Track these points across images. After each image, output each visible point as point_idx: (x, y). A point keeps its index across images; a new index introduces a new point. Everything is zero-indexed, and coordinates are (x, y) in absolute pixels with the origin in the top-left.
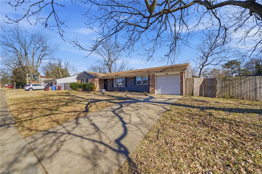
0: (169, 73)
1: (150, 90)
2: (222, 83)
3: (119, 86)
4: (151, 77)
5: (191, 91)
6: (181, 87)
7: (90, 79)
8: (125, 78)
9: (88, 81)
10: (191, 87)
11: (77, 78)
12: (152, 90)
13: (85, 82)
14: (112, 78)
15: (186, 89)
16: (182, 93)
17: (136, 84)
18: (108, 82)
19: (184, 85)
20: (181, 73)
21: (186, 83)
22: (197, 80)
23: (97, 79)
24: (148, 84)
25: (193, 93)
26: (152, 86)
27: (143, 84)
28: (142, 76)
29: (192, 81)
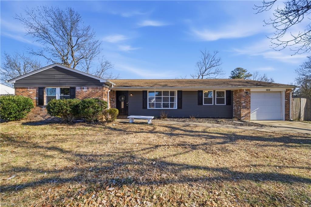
0: (272, 90)
1: (242, 114)
3: (163, 107)
4: (243, 94)
5: (297, 115)
6: (286, 110)
7: (85, 87)
8: (178, 91)
9: (76, 92)
10: (297, 110)
11: (16, 81)
12: (245, 114)
13: (57, 95)
14: (141, 90)
15: (292, 112)
16: (287, 118)
17: (203, 104)
18: (129, 97)
19: (291, 107)
20: (287, 90)
21: (292, 104)
22: (303, 101)
23: (107, 90)
24: (225, 104)
25: (299, 117)
26: (246, 108)
27: (216, 104)
28: (214, 91)
29: (299, 102)
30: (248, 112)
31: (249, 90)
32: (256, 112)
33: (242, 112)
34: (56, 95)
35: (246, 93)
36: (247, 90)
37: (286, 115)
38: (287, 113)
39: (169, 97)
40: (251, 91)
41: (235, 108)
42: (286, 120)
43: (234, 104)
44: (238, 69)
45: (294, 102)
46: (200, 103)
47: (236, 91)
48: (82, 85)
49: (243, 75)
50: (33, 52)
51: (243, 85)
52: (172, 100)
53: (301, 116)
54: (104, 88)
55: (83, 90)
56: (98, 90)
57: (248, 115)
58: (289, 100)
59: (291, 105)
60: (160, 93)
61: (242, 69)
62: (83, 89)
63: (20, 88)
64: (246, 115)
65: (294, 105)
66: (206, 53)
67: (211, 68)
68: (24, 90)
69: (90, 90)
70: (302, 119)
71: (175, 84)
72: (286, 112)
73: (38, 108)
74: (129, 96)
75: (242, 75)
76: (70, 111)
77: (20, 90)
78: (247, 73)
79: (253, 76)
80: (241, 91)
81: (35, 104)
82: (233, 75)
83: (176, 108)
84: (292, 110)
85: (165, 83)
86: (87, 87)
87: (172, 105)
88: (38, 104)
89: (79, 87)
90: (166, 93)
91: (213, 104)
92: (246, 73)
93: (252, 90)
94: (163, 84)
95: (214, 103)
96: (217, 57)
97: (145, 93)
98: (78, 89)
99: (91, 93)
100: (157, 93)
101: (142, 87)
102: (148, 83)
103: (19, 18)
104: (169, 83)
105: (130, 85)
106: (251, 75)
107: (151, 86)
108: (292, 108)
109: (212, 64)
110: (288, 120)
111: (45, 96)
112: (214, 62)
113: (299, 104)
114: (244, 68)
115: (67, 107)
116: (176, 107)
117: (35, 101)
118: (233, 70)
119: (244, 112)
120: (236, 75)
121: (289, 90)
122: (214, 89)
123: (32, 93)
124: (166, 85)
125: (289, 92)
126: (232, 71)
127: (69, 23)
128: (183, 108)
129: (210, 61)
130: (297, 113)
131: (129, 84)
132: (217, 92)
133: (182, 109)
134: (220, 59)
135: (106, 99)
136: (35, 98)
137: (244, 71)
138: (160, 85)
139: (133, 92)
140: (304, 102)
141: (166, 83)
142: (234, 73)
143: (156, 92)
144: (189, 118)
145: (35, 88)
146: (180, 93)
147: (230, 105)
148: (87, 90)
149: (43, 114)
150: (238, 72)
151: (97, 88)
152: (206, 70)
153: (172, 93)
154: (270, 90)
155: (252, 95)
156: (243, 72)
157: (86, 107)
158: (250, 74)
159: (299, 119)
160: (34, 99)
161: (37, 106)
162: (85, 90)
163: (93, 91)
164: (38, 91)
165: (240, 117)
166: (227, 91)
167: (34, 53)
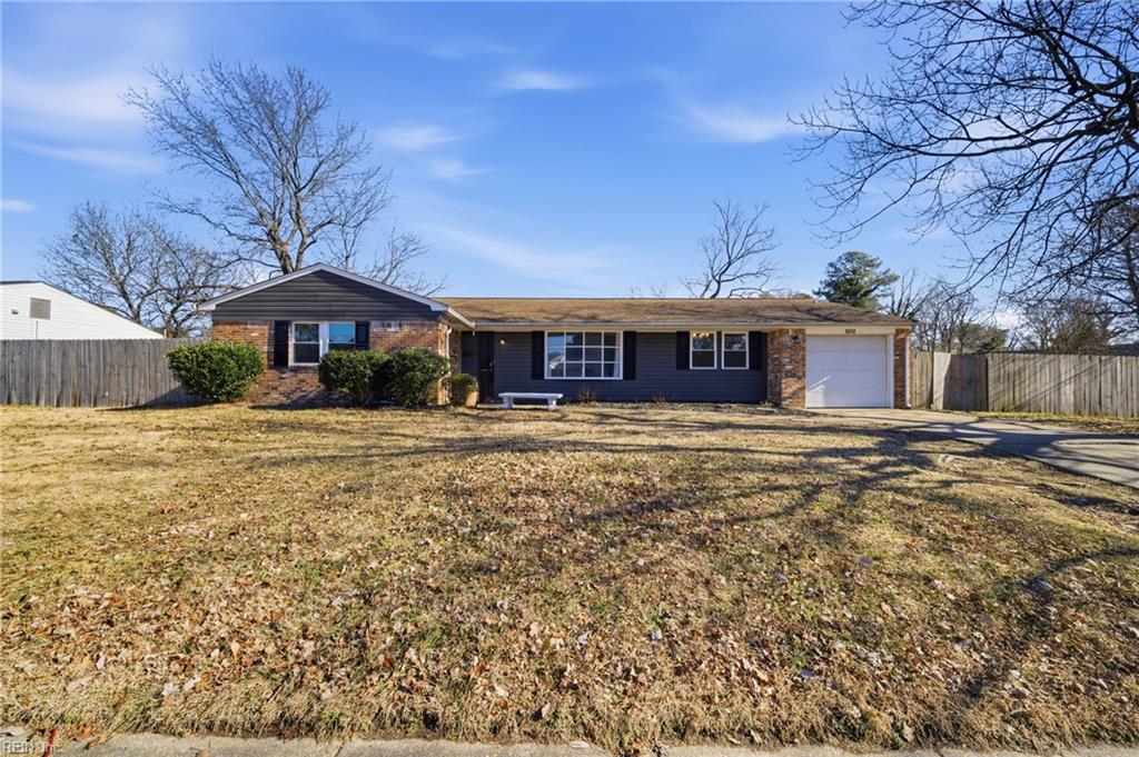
0: (860, 330)
1: (784, 391)
2: (999, 369)
3: (586, 375)
4: (787, 340)
5: (925, 395)
6: (896, 382)
7: (393, 323)
8: (625, 333)
9: (371, 335)
10: (924, 382)
11: (217, 306)
12: (791, 390)
13: (321, 342)
14: (529, 330)
15: (911, 387)
16: (900, 403)
17: (691, 367)
18: (496, 348)
19: (908, 374)
20: (898, 332)
21: (911, 367)
22: (939, 360)
23: (445, 331)
24: (748, 367)
25: (930, 400)
26: (793, 376)
27: (723, 367)
28: (719, 334)
29: (929, 362)
30: (799, 386)
31: (802, 332)
32: (822, 386)
33: (783, 386)
34: (318, 340)
35: (795, 338)
36: (795, 331)
37: (896, 394)
38: (899, 389)
39: (603, 347)
40: (807, 332)
41: (771, 377)
42: (896, 407)
43: (770, 368)
44: (850, 257)
45: (917, 362)
46: (682, 363)
47: (773, 332)
48: (386, 317)
49: (866, 279)
50: (167, 202)
51: (787, 319)
52: (610, 355)
53: (935, 397)
54: (441, 325)
55: (389, 330)
56: (425, 330)
57: (799, 394)
58: (902, 356)
59: (908, 370)
60: (578, 338)
61: (865, 256)
62: (389, 326)
63: (226, 323)
64: (794, 394)
65: (916, 370)
66: (731, 208)
67: (747, 258)
68: (236, 328)
69: (406, 329)
70: (939, 404)
71: (618, 315)
72: (896, 386)
73: (271, 374)
74: (496, 344)
75: (865, 276)
76: (370, 378)
77: (228, 327)
78: (882, 269)
79: (900, 280)
80: (782, 332)
81: (265, 362)
82: (833, 276)
83: (621, 378)
84: (911, 383)
85: (592, 310)
86: (398, 322)
87: (610, 370)
88: (272, 363)
89: (378, 322)
90: (593, 338)
91: (715, 367)
92: (878, 271)
93: (809, 330)
94: (585, 313)
95: (719, 363)
96: (764, 224)
97: (538, 337)
98: (375, 328)
99: (409, 336)
100: (571, 337)
101: (532, 321)
102: (544, 311)
103: (139, 101)
104: (602, 312)
105: (500, 316)
106: (895, 278)
107: (556, 321)
108: (911, 377)
109: (749, 246)
110: (901, 408)
111: (292, 342)
112: (754, 238)
113: (930, 366)
114: (872, 254)
115: (365, 367)
116: (619, 375)
117: (266, 355)
118: (833, 259)
119: (789, 387)
120: (845, 275)
121: (902, 331)
122: (720, 328)
123: (257, 336)
124: (593, 317)
125: (902, 336)
126: (831, 265)
127: (292, 115)
128: (638, 377)
129: (743, 233)
130: (924, 388)
131: (496, 314)
132: (726, 335)
133: (634, 378)
134: (773, 230)
135: (443, 351)
136: (266, 348)
137: (871, 264)
138: (579, 317)
139: (506, 335)
140: (942, 361)
141: (596, 311)
142: (837, 270)
143: (568, 334)
144: (653, 401)
145: (265, 323)
146: (630, 337)
147: (760, 369)
148: (397, 329)
149: (285, 389)
150: (849, 266)
151: (423, 325)
152: (730, 264)
153: (611, 339)
154: (857, 332)
155: (809, 345)
156: (869, 266)
157: (410, 369)
158: (891, 273)
159: (929, 404)
160: (264, 349)
161: (270, 367)
162: (392, 329)
163: (414, 333)
164: (272, 332)
165: (781, 400)
166: (751, 333)
167: (172, 208)
